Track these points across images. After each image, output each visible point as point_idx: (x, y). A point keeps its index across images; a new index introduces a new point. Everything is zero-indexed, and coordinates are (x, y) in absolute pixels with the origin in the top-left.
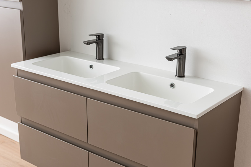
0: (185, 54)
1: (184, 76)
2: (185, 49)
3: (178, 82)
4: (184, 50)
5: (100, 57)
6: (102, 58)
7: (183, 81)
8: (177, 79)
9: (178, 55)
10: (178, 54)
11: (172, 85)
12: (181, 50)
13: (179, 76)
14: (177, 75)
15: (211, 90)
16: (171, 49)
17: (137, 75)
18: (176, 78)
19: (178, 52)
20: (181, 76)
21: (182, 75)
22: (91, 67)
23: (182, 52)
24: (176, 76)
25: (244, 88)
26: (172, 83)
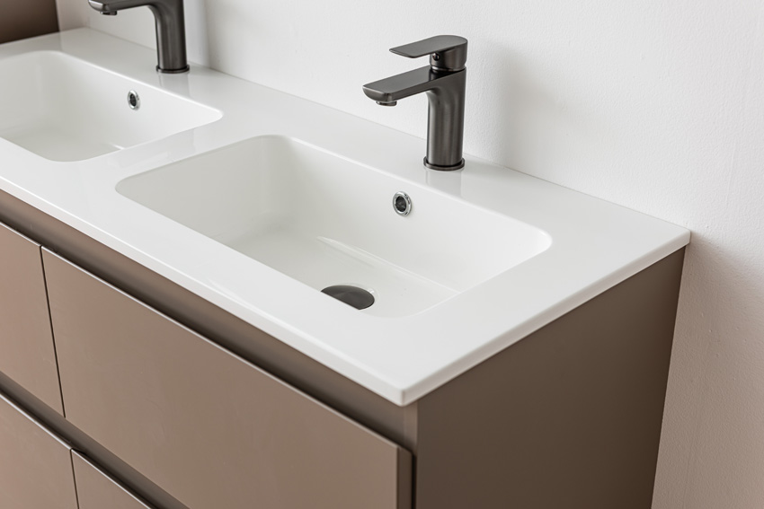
0: (463, 70)
1: (458, 164)
2: (460, 49)
3: (427, 190)
4: (454, 54)
5: (173, 61)
6: (178, 65)
7: (456, 192)
9: (433, 76)
10: (431, 71)
11: (401, 203)
12: (441, 56)
13: (439, 165)
14: (430, 160)
15: (540, 244)
16: (394, 50)
18: (427, 172)
19: (430, 62)
20: (448, 164)
21: (450, 161)
22: (133, 100)
23: (449, 64)
25: (692, 235)
26: (403, 195)
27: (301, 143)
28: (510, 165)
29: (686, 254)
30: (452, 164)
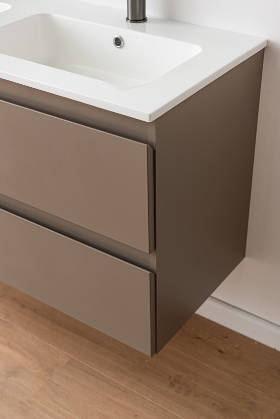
1: (144, 20)
3: (131, 33)
7: (144, 31)
8: (130, 25)
11: (118, 42)
13: (134, 21)
14: (130, 18)
15: (197, 50)
17: (46, 20)
18: (128, 25)
20: (138, 19)
21: (139, 17)
24: (128, 19)
25: (268, 41)
26: (119, 37)
27: (57, 16)
28: (171, 18)
29: (265, 52)
30: (141, 19)
